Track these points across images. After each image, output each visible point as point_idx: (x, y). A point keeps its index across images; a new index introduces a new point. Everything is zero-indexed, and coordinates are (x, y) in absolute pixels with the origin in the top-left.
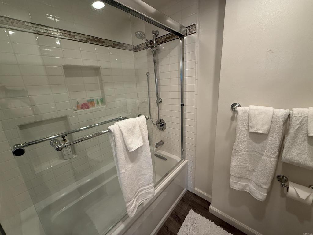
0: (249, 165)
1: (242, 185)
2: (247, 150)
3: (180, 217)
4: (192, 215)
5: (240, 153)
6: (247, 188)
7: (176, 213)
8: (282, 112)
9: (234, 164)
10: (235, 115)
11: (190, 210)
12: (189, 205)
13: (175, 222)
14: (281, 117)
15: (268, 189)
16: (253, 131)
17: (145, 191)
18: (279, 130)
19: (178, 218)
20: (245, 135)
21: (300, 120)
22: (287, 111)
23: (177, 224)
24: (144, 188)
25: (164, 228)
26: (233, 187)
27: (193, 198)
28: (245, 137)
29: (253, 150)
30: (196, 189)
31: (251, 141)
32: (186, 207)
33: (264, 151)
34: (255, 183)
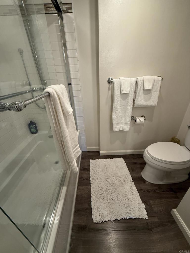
0: (121, 115)
1: (119, 127)
2: (120, 105)
3: (86, 168)
4: (93, 162)
5: (117, 109)
6: (121, 128)
7: (82, 167)
8: (134, 80)
9: (114, 117)
10: (110, 87)
11: (90, 161)
12: (88, 159)
13: (85, 172)
14: (134, 82)
15: (130, 124)
16: (124, 93)
17: (75, 152)
18: (133, 90)
19: (85, 169)
20: (119, 97)
21: (141, 83)
22: (135, 79)
23: (87, 172)
24: (75, 149)
25: (81, 179)
26: (115, 130)
27: (88, 154)
28: (119, 98)
29: (122, 105)
30: (88, 148)
31: (121, 100)
32: (86, 161)
33: (128, 104)
34: (124, 123)
